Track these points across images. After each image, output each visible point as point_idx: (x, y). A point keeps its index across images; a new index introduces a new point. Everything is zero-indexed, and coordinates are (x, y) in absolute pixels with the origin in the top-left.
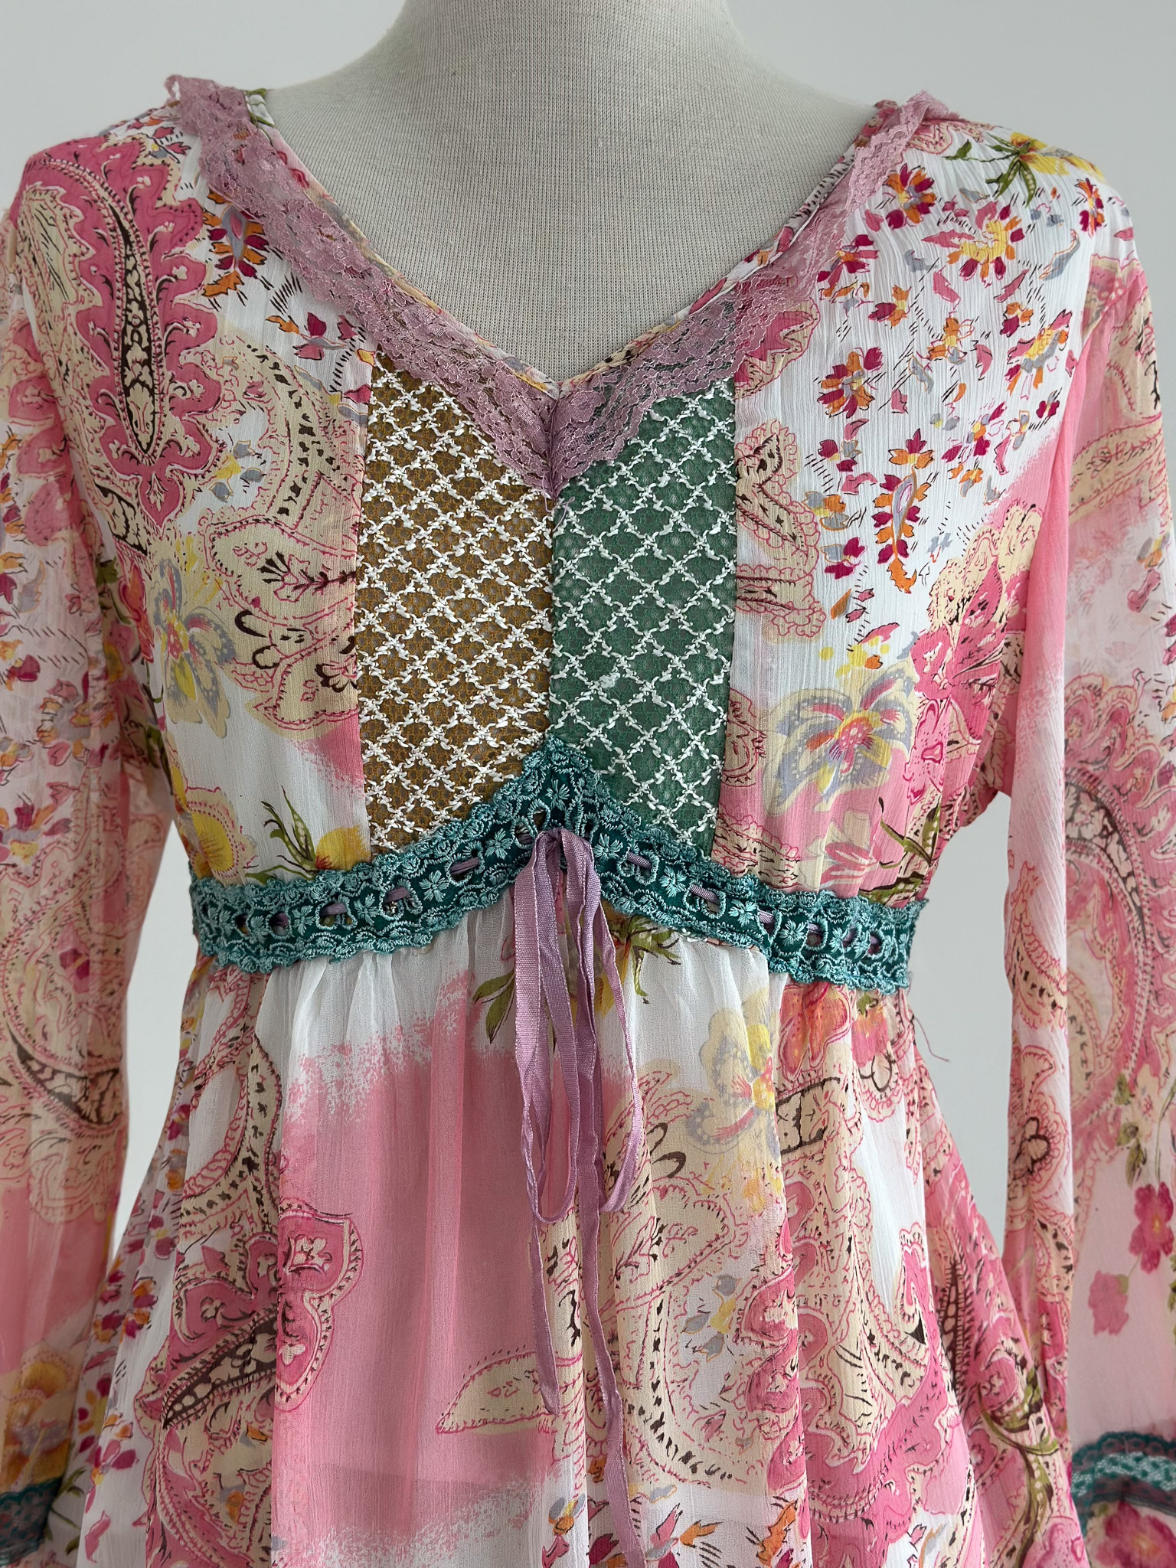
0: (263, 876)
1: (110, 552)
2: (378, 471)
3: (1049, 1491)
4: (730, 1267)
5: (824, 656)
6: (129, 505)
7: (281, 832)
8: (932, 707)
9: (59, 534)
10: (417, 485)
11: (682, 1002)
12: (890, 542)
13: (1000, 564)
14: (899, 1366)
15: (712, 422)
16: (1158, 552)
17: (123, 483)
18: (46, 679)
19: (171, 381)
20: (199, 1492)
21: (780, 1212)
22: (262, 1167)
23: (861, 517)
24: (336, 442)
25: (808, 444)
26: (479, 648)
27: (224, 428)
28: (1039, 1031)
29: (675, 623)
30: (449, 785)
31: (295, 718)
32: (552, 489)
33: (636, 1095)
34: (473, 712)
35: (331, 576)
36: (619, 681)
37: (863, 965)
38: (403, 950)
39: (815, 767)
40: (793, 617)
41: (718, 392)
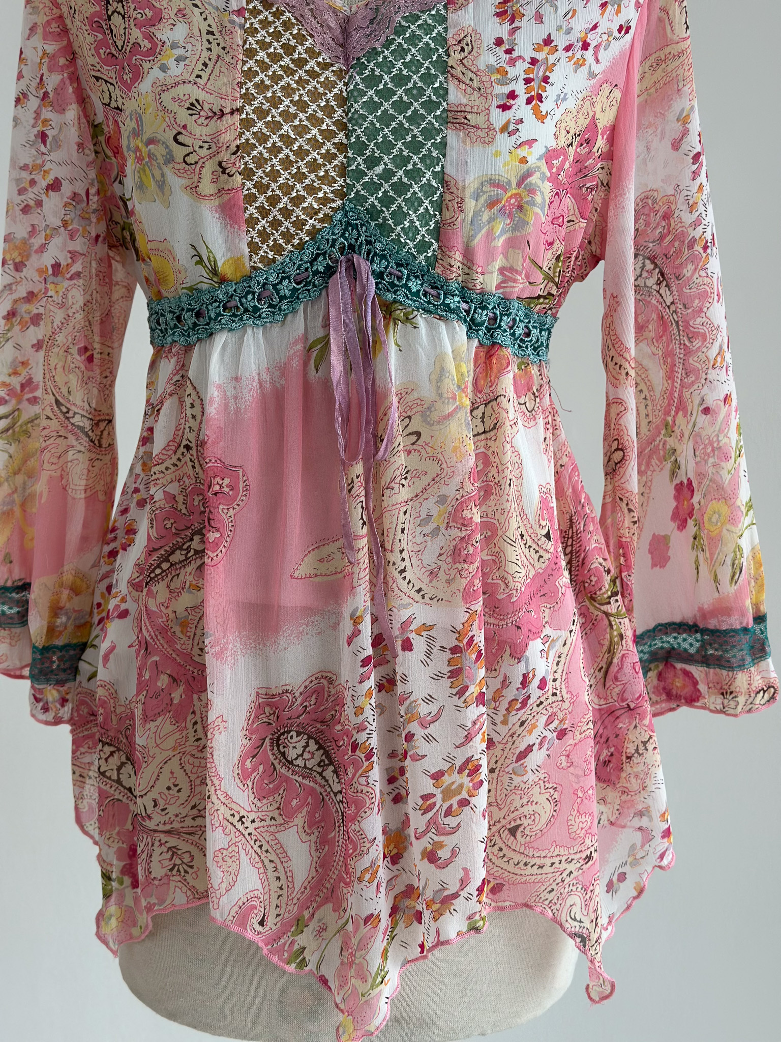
0: (191, 289)
1: (100, 118)
2: (250, 53)
3: (621, 637)
4: (444, 490)
5: (496, 156)
6: (111, 84)
7: (201, 261)
8: (557, 194)
9: (70, 107)
10: (272, 61)
11: (420, 350)
12: (533, 93)
13: (597, 116)
14: (537, 552)
15: (435, 27)
16: (688, 115)
17: (108, 72)
18: (67, 189)
19: (135, 10)
20: (165, 619)
21: (471, 461)
22: (194, 448)
23: (517, 79)
24: (227, 38)
25: (488, 38)
26: (307, 153)
27: (164, 33)
28: (620, 390)
29: (414, 137)
30: (292, 230)
31: (207, 193)
32: (346, 64)
33: (395, 400)
34: (305, 188)
35: (226, 111)
36: (384, 170)
37: (521, 342)
38: (268, 324)
39: (491, 220)
40: (479, 133)
41: (438, 10)
